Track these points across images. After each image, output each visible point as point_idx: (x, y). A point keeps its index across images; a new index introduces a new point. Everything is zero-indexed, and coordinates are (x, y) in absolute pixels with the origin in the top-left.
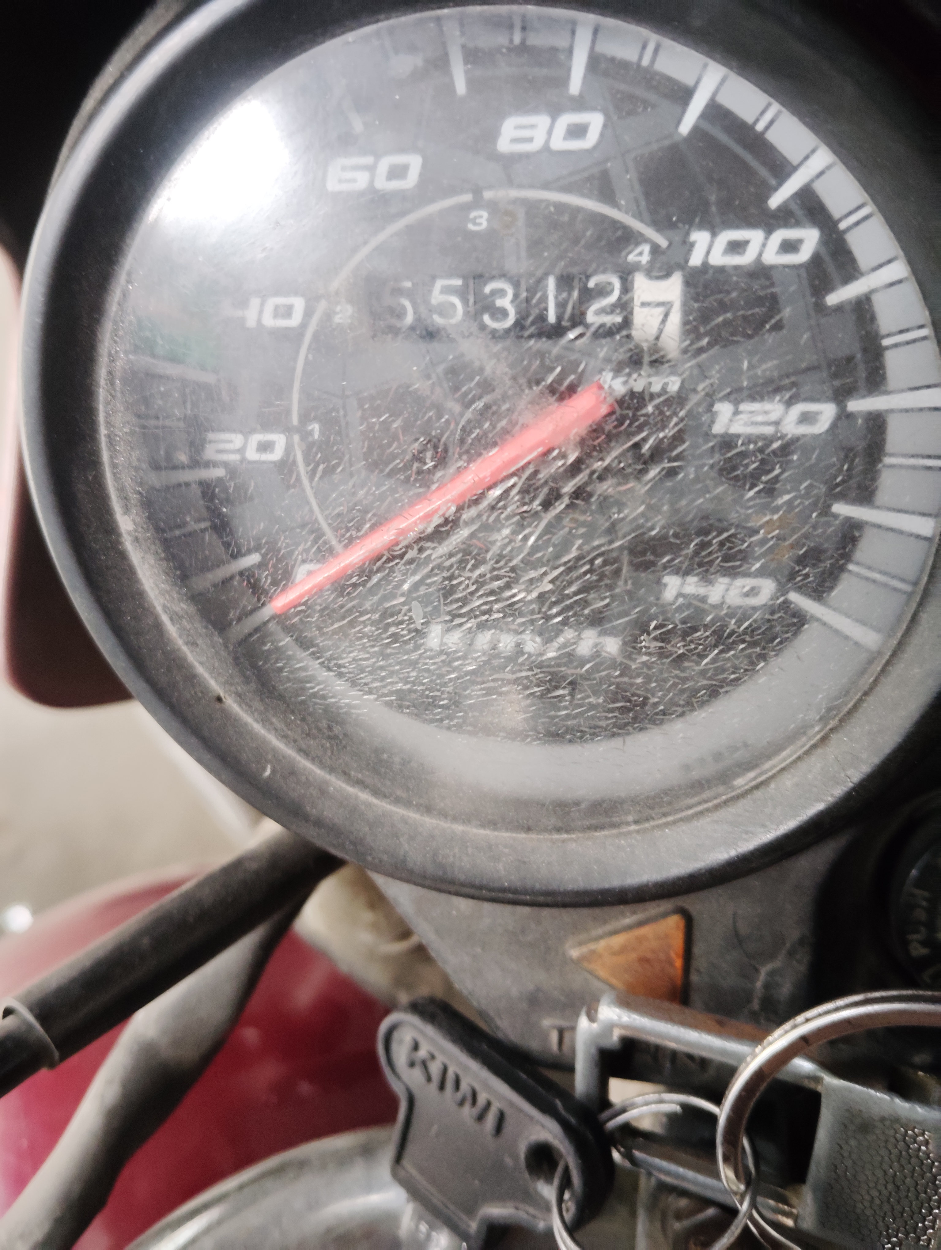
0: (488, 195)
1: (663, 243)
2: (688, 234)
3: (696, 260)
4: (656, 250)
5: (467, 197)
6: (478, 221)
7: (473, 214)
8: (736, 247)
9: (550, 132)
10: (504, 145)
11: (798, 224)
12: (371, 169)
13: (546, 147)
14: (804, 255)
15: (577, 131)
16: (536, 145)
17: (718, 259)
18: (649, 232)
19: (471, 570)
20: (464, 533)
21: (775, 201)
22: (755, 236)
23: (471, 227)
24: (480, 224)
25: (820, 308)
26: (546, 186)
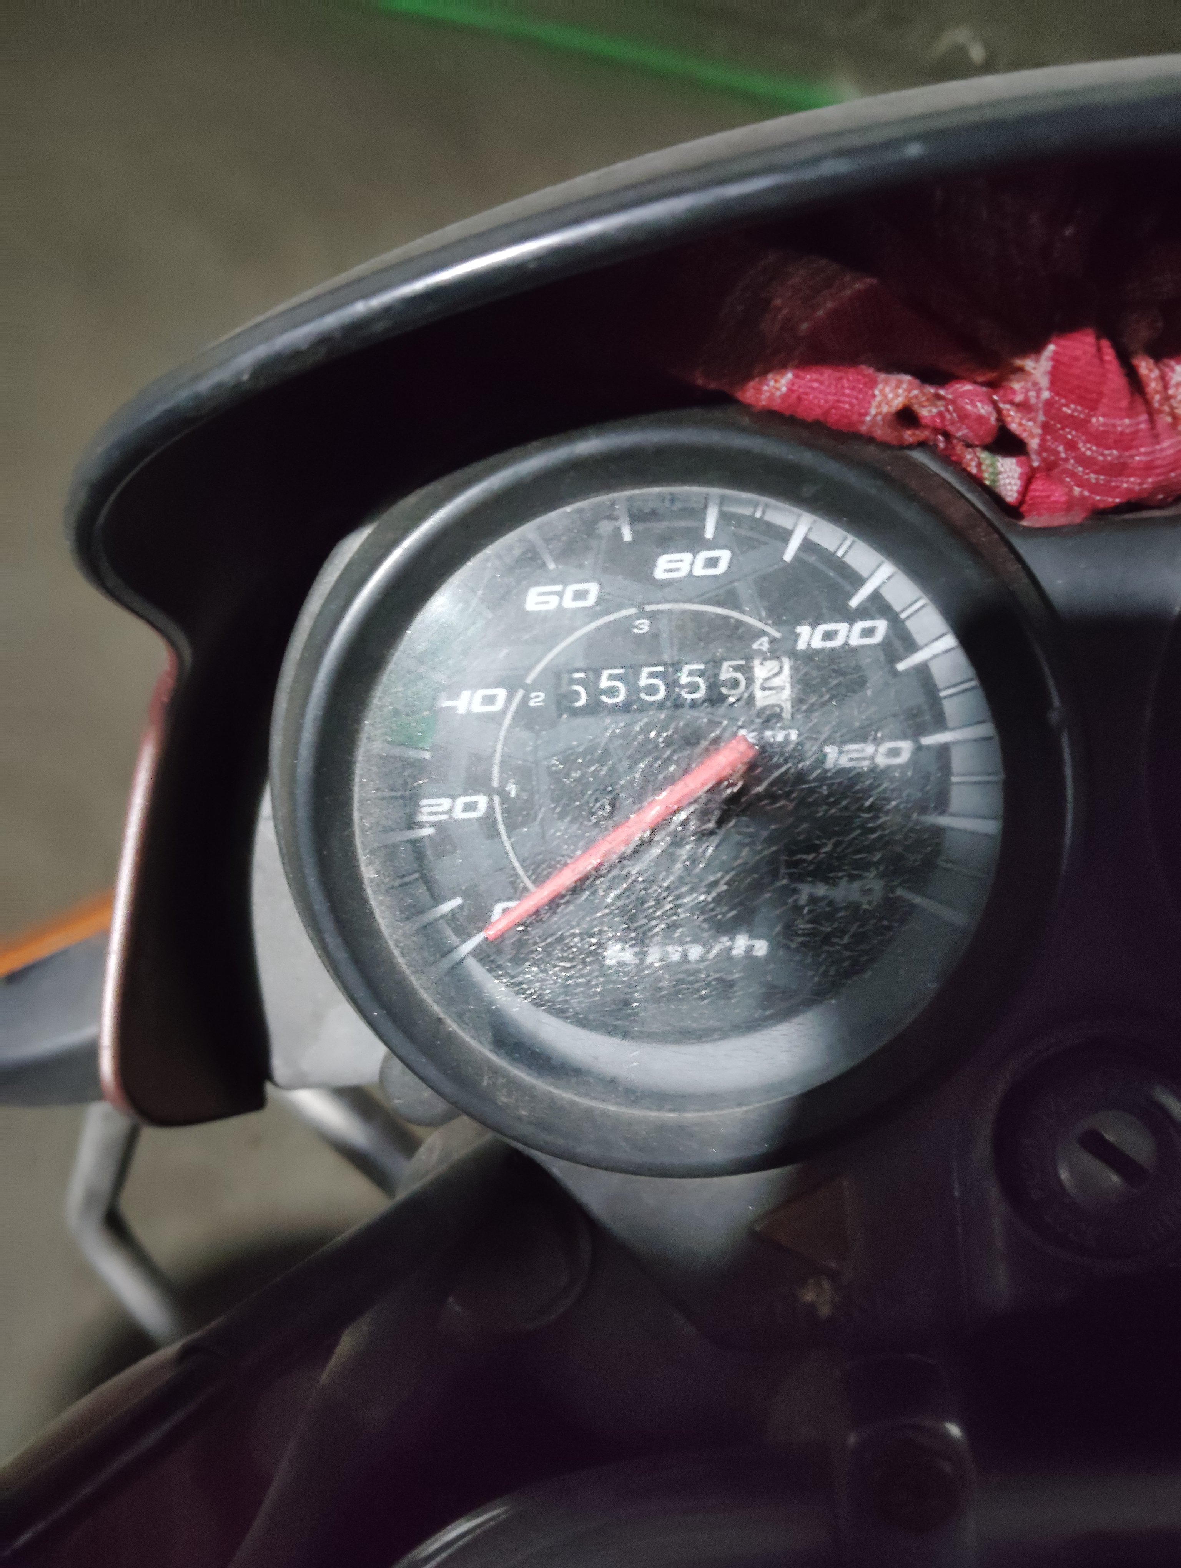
0: (648, 608)
1: (777, 635)
2: (795, 628)
3: (801, 646)
4: (773, 641)
5: (633, 611)
6: (641, 626)
7: (637, 622)
8: (828, 636)
9: (692, 565)
10: (659, 574)
11: (872, 618)
12: (560, 594)
13: (690, 575)
14: (878, 638)
15: (712, 563)
16: (682, 574)
17: (817, 643)
18: (769, 629)
19: (664, 879)
20: (656, 851)
21: (854, 602)
22: (842, 627)
23: (636, 631)
24: (642, 629)
25: (895, 673)
26: (690, 601)
